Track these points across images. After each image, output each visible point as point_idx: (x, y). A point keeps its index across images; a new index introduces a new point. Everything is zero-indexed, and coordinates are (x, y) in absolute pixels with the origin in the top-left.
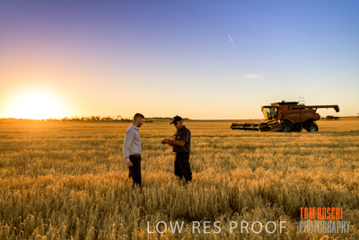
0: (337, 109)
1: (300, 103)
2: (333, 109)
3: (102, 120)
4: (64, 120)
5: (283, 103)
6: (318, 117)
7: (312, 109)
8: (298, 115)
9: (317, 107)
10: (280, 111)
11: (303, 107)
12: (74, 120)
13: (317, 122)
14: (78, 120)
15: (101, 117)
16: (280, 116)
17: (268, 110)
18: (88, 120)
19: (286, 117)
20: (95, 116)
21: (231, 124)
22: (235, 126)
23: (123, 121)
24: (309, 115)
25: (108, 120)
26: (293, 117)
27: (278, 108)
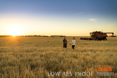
1: (102, 32)
2: (112, 34)
3: (38, 36)
4: (26, 36)
5: (96, 32)
6: (107, 36)
7: (105, 34)
8: (101, 36)
9: (107, 33)
11: (102, 33)
12: (29, 36)
13: (107, 38)
16: (95, 36)
17: (92, 34)
18: (33, 36)
19: (97, 36)
20: (36, 35)
21: (80, 38)
23: (44, 36)
24: (104, 36)
25: (40, 36)
26: (99, 36)
27: (95, 33)
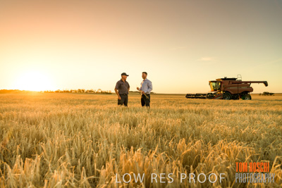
0: (266, 84)
1: (238, 79)
2: (263, 84)
3: (86, 92)
4: (57, 92)
5: (225, 79)
6: (252, 90)
7: (247, 84)
8: (236, 88)
9: (251, 82)
10: (223, 85)
11: (240, 82)
12: (65, 91)
13: (250, 93)
14: (67, 92)
15: (86, 90)
16: (222, 89)
17: (214, 84)
18: (76, 92)
19: (228, 89)
20: (81, 89)
21: (186, 94)
22: (188, 96)
23: (102, 93)
24: (244, 88)
25: (91, 92)
26: (233, 89)
27: (221, 83)
